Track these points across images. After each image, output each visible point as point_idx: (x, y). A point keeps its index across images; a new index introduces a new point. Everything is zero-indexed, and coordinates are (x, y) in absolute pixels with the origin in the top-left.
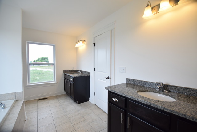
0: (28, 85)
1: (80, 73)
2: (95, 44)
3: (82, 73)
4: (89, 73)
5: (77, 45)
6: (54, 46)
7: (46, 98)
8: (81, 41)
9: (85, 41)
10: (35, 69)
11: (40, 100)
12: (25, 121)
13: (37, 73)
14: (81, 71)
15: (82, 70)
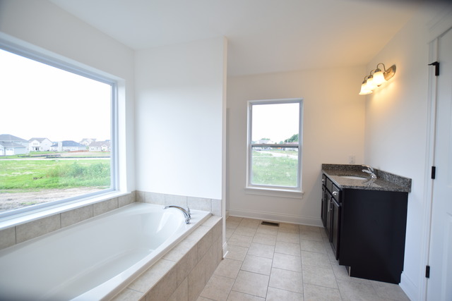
0: (247, 187)
1: (374, 176)
2: (437, 65)
3: (378, 177)
4: (408, 183)
5: (365, 89)
6: (300, 102)
7: (276, 225)
8: (378, 70)
9: (394, 68)
10: (285, 155)
11: (265, 223)
12: (223, 259)
13: (289, 164)
14: (376, 172)
15: (382, 169)
